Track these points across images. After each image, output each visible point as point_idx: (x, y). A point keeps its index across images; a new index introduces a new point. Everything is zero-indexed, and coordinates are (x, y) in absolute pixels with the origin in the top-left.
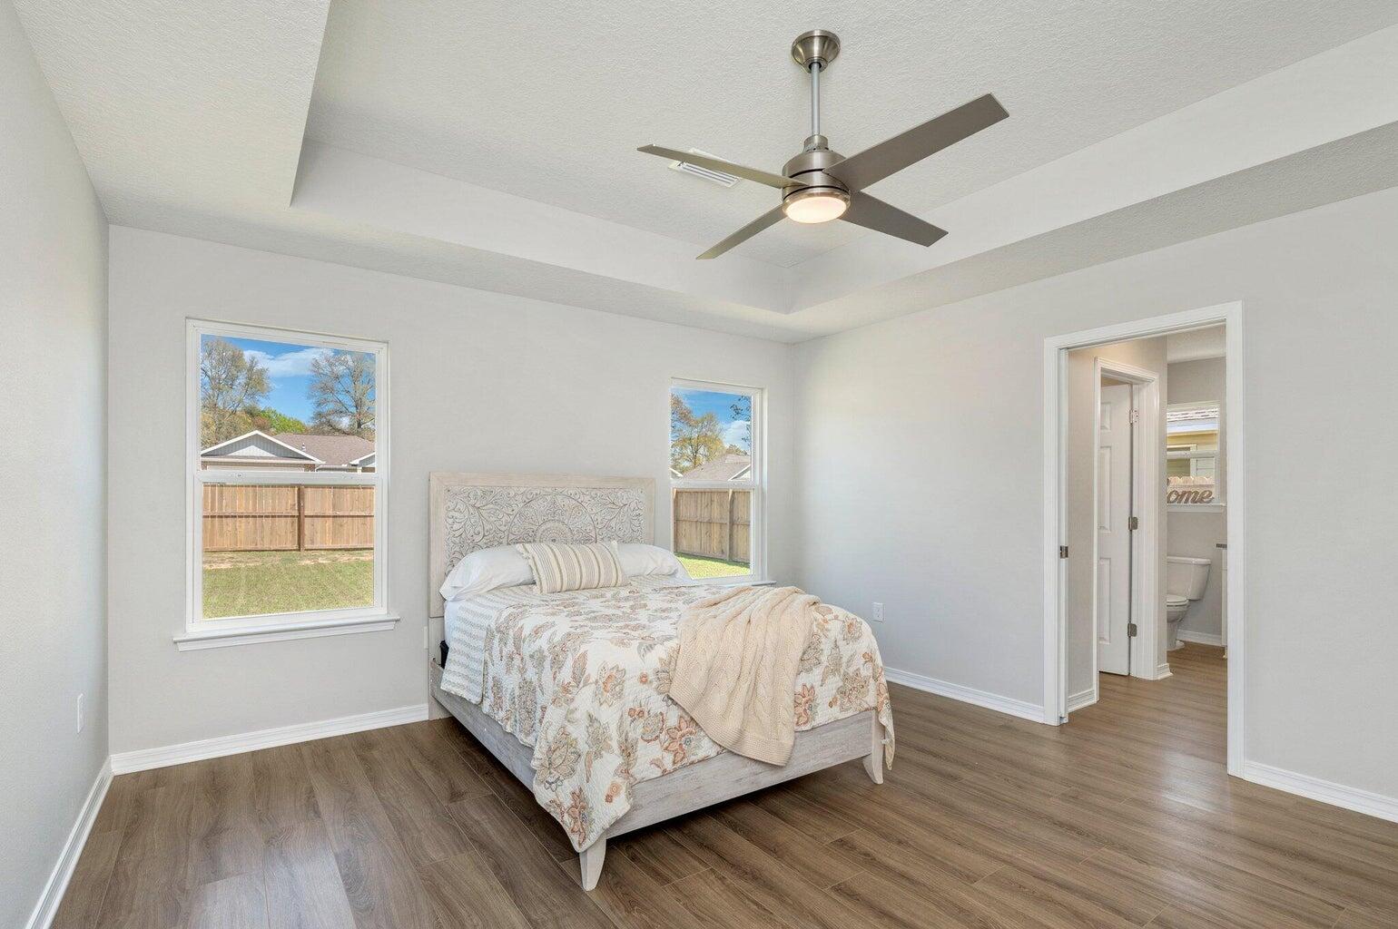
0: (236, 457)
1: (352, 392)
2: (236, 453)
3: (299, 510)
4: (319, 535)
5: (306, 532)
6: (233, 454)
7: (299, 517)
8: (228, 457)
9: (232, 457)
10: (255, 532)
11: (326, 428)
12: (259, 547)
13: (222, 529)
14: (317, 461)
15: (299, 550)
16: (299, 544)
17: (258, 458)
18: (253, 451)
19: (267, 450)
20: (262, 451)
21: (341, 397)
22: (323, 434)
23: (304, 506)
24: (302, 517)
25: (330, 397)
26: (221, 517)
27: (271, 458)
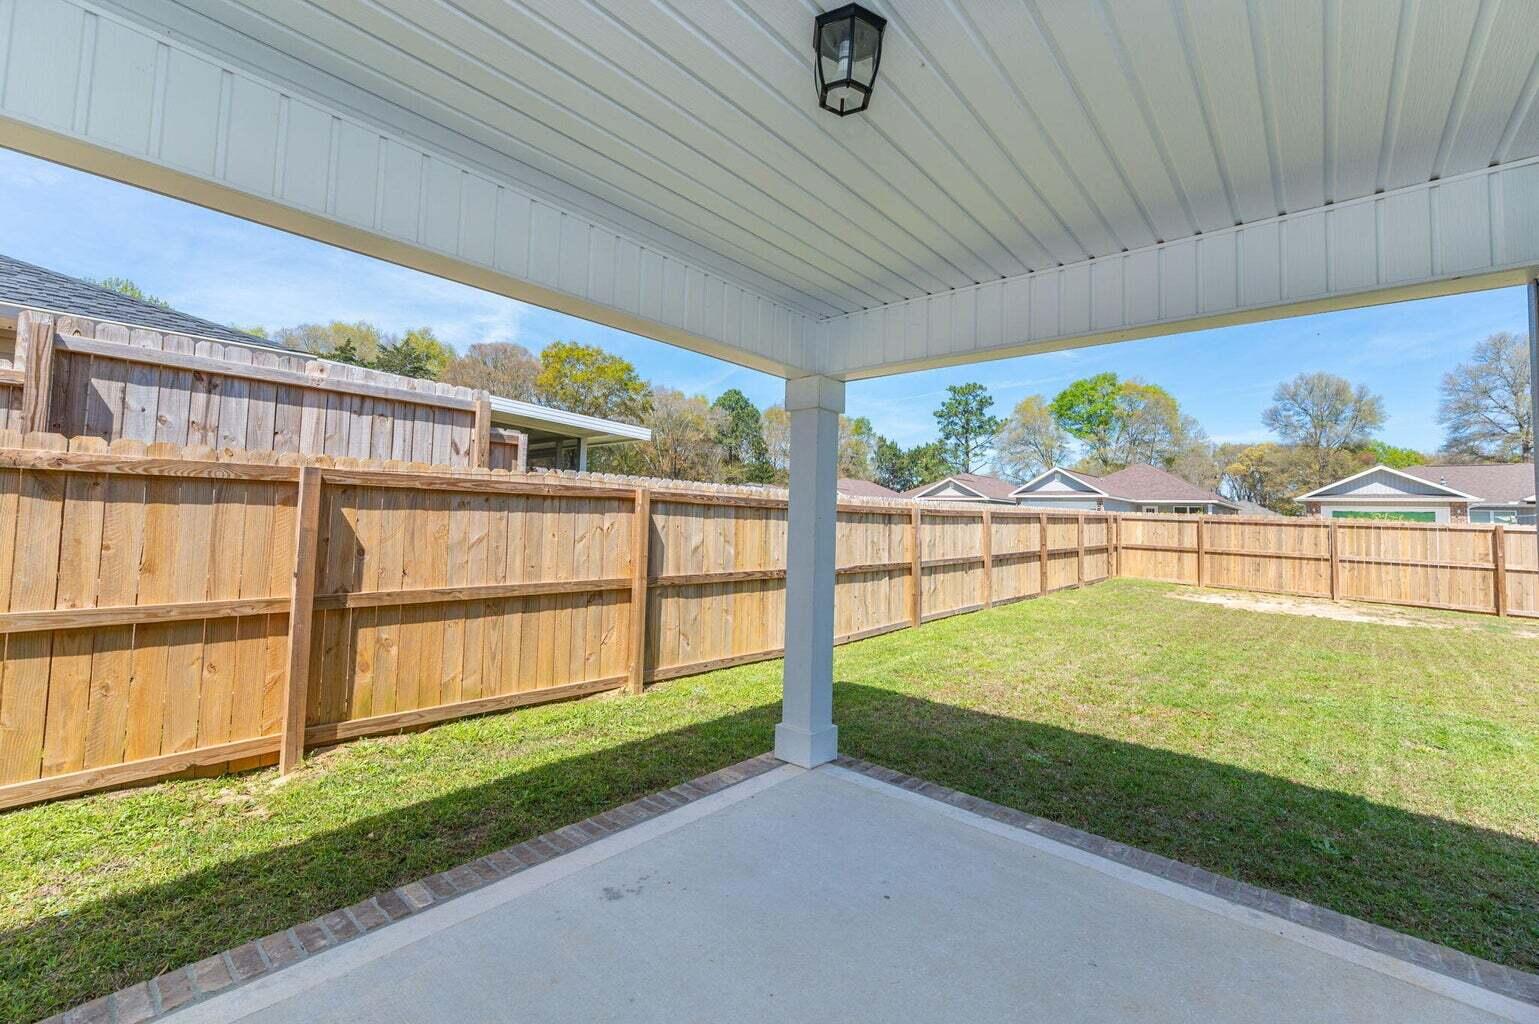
0: (1359, 496)
1: (1513, 408)
2: (1356, 492)
3: (1496, 560)
4: (1531, 597)
5: (1509, 592)
7: (1496, 570)
8: (1348, 496)
9: (1351, 496)
10: (1427, 585)
11: (1466, 457)
12: (1433, 604)
13: (1379, 577)
14: (1471, 498)
15: (1498, 615)
16: (1497, 605)
17: (1384, 496)
19: (1395, 487)
20: (1388, 488)
21: (1491, 416)
22: (1464, 463)
23: (1503, 557)
24: (1500, 570)
26: (1379, 563)
27: (1405, 496)
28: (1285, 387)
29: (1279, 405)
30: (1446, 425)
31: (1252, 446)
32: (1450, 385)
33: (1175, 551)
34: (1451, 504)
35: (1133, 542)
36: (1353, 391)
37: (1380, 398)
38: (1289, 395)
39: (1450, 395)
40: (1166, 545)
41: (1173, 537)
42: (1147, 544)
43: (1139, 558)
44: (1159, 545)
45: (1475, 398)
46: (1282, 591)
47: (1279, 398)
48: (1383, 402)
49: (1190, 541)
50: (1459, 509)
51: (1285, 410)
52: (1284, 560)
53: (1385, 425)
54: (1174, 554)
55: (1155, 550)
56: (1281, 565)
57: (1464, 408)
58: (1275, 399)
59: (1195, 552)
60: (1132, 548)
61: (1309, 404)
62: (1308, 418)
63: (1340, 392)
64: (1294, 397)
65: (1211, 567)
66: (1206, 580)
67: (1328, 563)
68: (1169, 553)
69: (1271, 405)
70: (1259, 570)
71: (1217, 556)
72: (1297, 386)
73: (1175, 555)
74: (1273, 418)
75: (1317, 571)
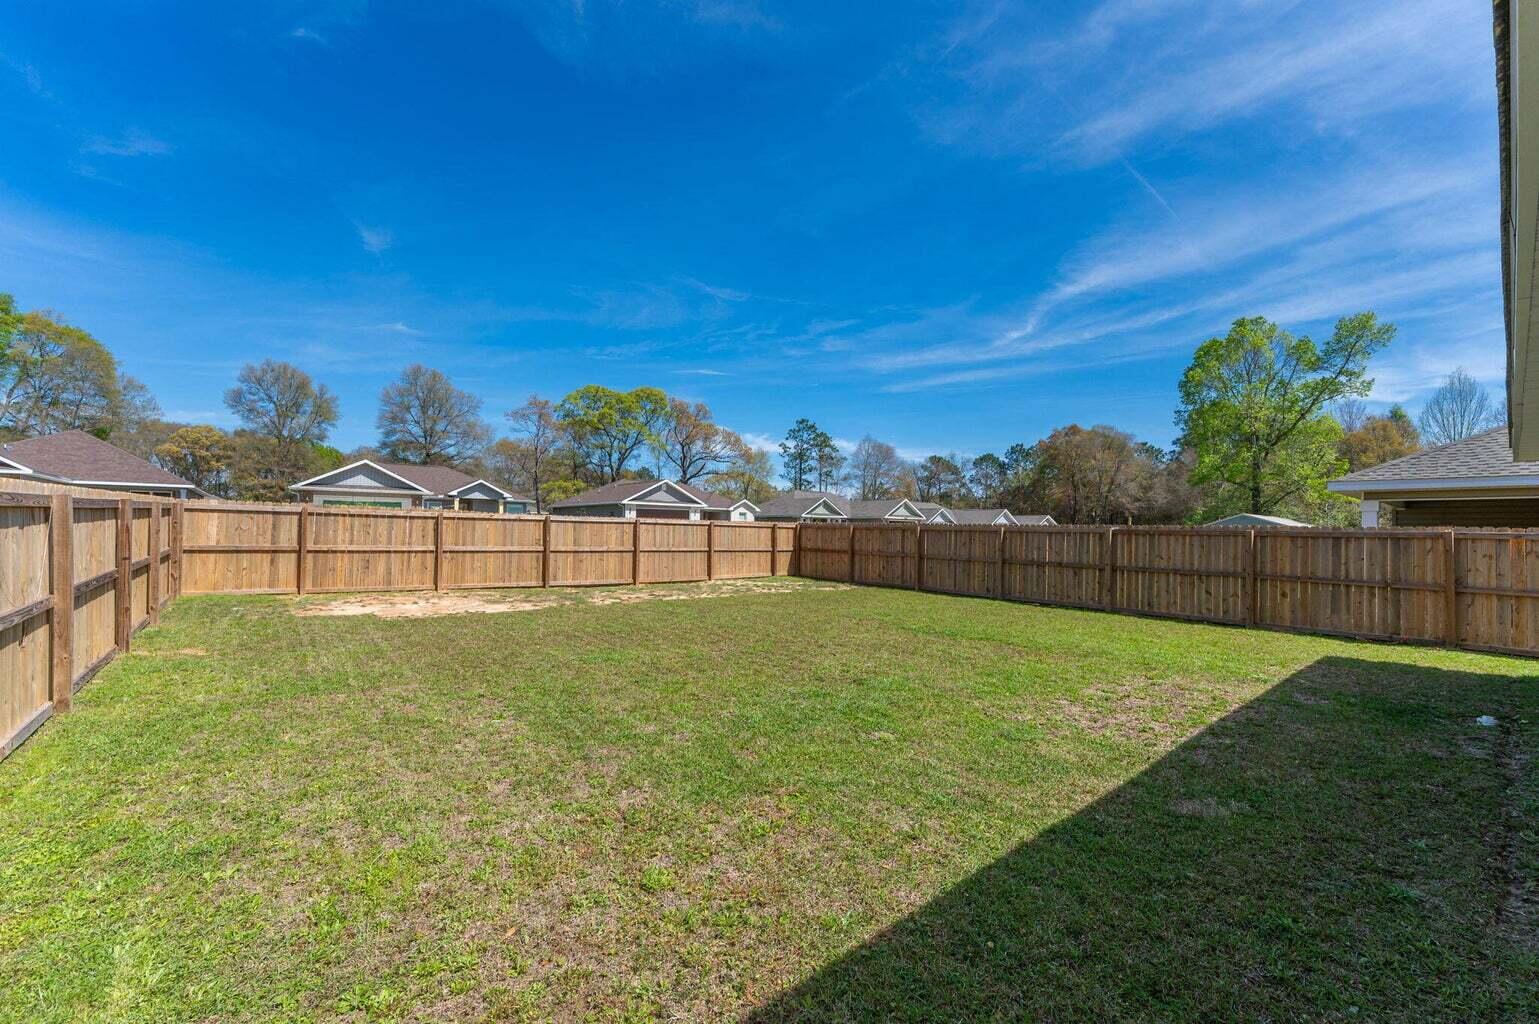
6: (341, 483)
15: (544, 587)
18: (361, 480)
25: (399, 427)
28: (252, 370)
29: (244, 388)
30: (382, 430)
31: (186, 426)
32: (387, 399)
33: (267, 552)
34: (412, 496)
35: (202, 543)
36: (315, 387)
37: (337, 398)
38: (253, 378)
39: (385, 405)
40: (254, 545)
41: (265, 532)
42: (224, 544)
43: (211, 566)
44: (245, 546)
45: (400, 412)
46: (392, 588)
47: (244, 380)
48: (338, 402)
49: (288, 536)
50: (417, 500)
51: (250, 393)
52: (393, 555)
53: (339, 423)
54: (265, 555)
55: (238, 552)
56: (389, 558)
57: (394, 419)
58: (239, 380)
59: (294, 551)
60: (200, 552)
61: (274, 392)
62: (272, 405)
63: (303, 386)
64: (259, 381)
65: (314, 569)
66: (308, 585)
67: (433, 555)
68: (259, 555)
69: (235, 385)
70: (368, 568)
71: (321, 555)
72: (264, 372)
73: (267, 557)
74: (236, 400)
75: (423, 563)
